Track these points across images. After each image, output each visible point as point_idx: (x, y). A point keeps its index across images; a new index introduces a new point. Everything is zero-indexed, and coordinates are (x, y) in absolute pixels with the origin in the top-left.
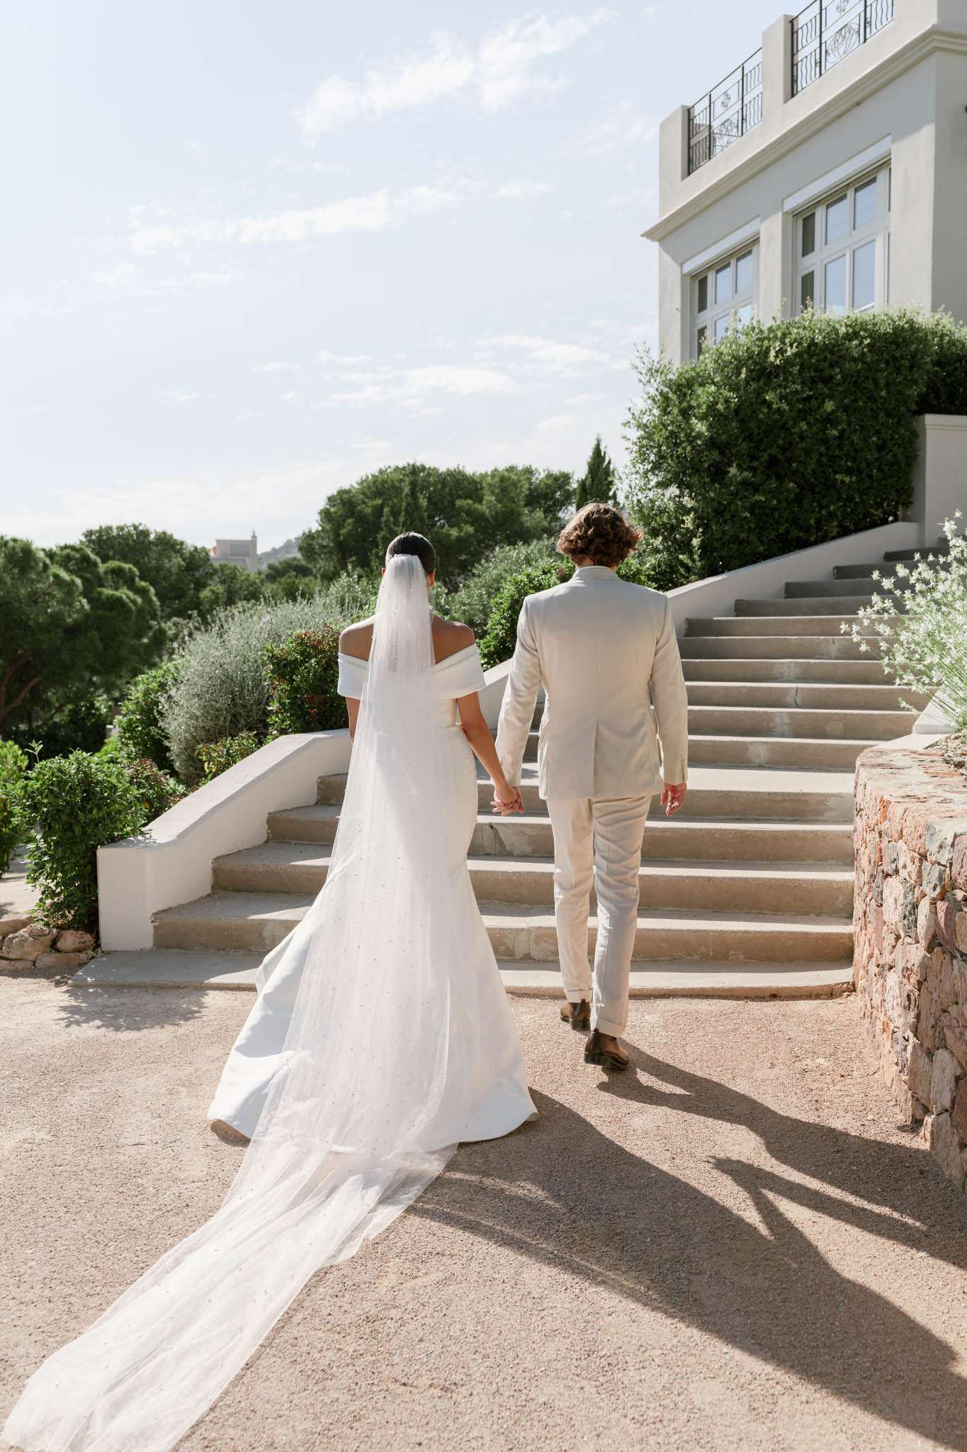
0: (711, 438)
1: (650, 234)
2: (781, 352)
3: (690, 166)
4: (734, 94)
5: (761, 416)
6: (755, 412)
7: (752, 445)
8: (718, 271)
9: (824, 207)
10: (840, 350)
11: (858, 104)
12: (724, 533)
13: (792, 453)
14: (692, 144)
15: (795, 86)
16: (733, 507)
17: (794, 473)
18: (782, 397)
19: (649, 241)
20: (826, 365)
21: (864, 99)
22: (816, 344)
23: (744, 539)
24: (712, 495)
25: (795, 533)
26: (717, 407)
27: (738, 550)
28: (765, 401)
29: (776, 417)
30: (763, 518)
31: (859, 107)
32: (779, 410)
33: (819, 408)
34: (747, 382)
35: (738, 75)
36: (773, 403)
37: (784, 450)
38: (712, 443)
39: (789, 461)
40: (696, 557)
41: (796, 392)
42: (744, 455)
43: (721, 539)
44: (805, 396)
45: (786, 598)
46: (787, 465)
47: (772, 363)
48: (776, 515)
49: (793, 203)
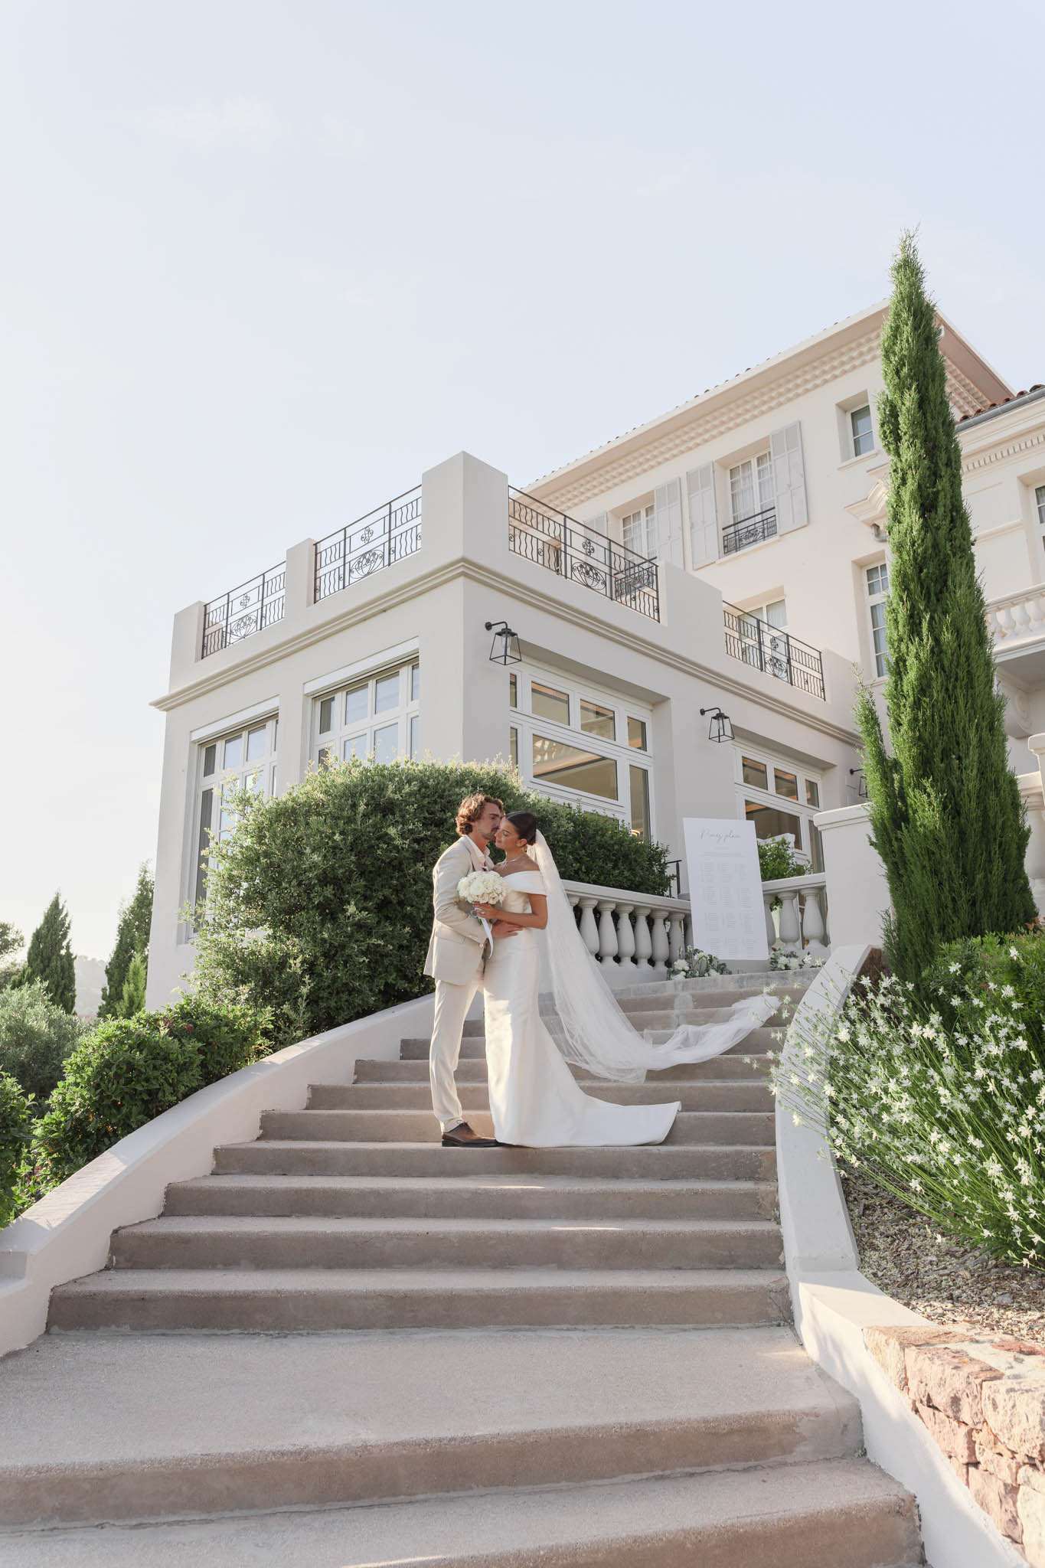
0: (324, 871)
1: (157, 704)
2: (399, 789)
3: (204, 651)
4: (254, 596)
5: (379, 852)
6: (373, 847)
7: (364, 883)
8: (226, 742)
9: (345, 693)
10: (450, 796)
11: (385, 611)
12: (335, 979)
13: (404, 895)
14: (207, 633)
15: (318, 594)
16: (348, 951)
17: (405, 917)
18: (402, 836)
19: (158, 710)
20: (438, 807)
21: (390, 607)
22: (427, 787)
23: (354, 989)
24: (326, 936)
25: (403, 985)
26: (335, 838)
27: (347, 1001)
28: (385, 838)
29: (394, 854)
30: (372, 965)
31: (384, 614)
32: (396, 847)
33: (432, 850)
34: (366, 816)
35: (260, 581)
36: (394, 839)
37: (397, 891)
38: (324, 880)
39: (401, 903)
40: (302, 1008)
41: (411, 832)
42: (357, 893)
43: (329, 987)
44: (422, 835)
45: (402, 1058)
46: (399, 908)
47: (389, 799)
48: (386, 962)
49: (313, 687)
